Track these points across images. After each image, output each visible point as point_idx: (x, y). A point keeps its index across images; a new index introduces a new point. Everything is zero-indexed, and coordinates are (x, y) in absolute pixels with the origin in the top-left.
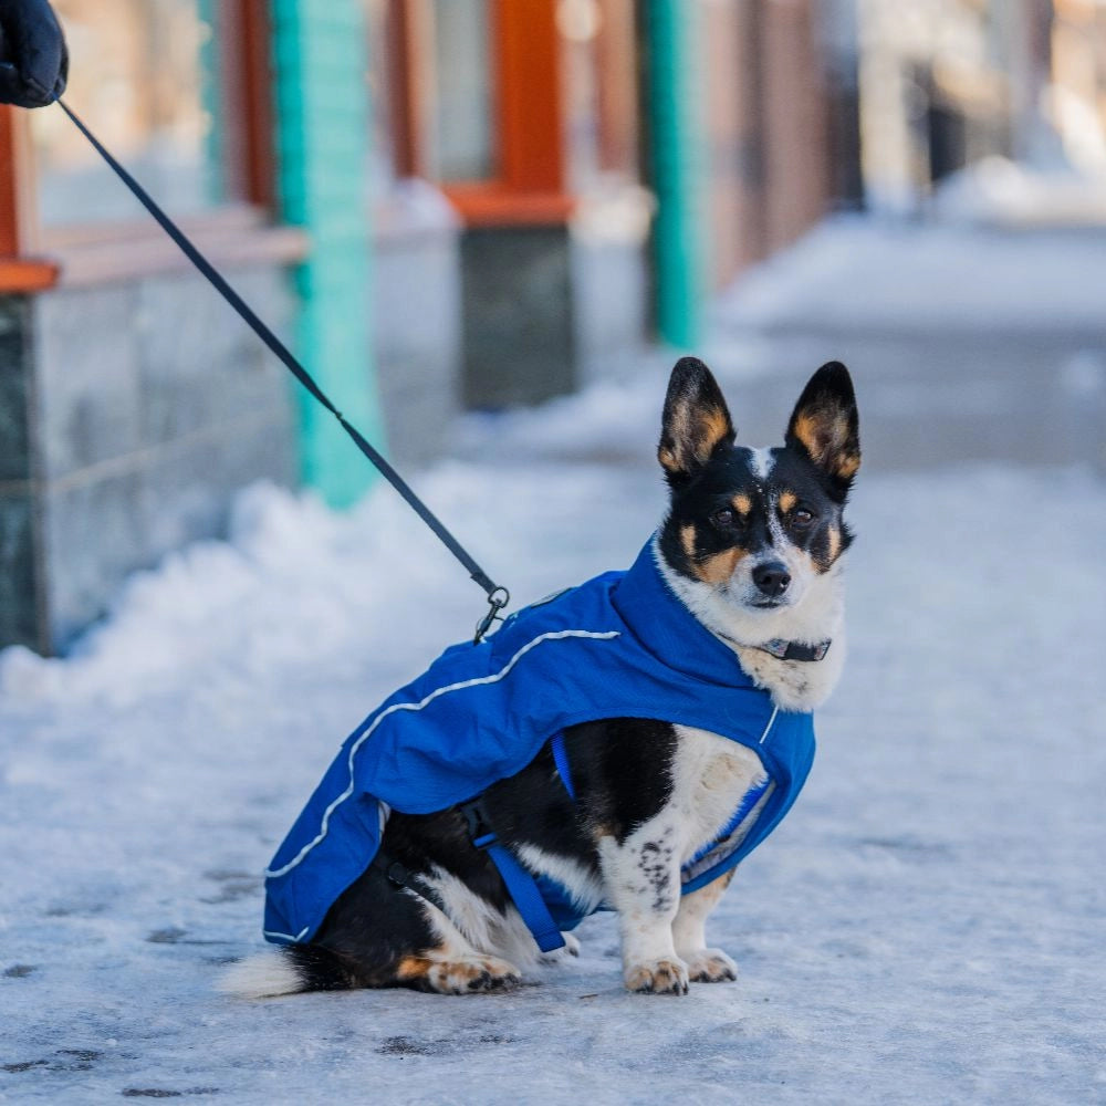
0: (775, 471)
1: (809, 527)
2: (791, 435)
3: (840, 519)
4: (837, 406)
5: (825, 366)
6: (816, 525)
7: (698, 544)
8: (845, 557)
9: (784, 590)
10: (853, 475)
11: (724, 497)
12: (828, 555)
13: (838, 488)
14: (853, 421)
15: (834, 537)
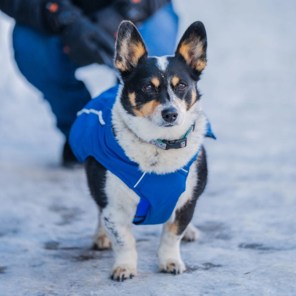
0: (169, 67)
1: (184, 90)
2: (178, 52)
3: (196, 88)
4: (198, 40)
5: (194, 23)
6: (186, 90)
7: (137, 101)
8: (198, 103)
9: (175, 120)
10: (203, 69)
11: (147, 80)
12: (191, 102)
13: (196, 75)
14: (205, 46)
15: (194, 95)
